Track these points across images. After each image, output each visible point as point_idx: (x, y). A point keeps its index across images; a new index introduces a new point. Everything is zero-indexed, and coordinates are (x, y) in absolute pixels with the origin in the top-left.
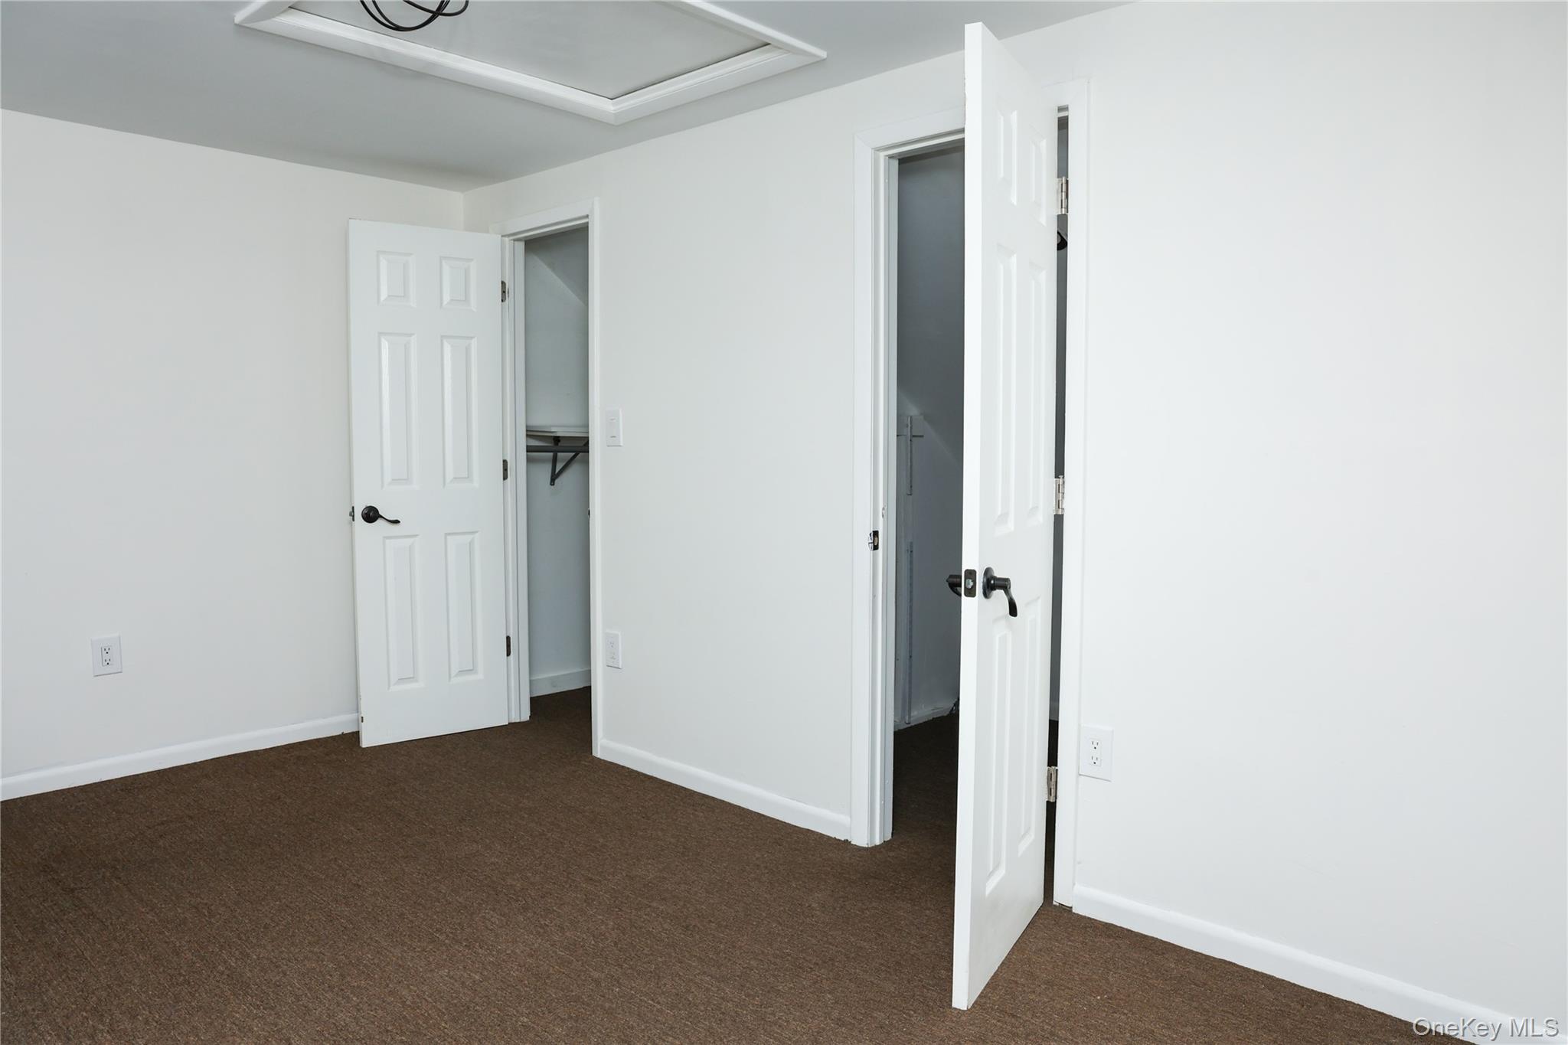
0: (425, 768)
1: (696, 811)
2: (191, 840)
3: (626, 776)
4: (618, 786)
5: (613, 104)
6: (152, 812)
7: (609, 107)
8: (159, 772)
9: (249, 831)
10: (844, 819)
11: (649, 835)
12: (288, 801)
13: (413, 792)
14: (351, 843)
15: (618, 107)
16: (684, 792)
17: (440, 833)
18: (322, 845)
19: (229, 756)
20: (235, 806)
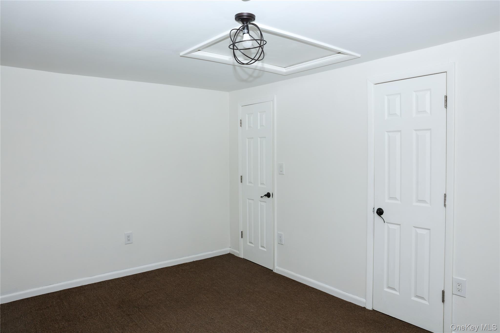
0: (222, 275)
1: (311, 294)
2: (158, 299)
3: (286, 280)
4: (284, 284)
5: (285, 69)
6: (144, 288)
7: (284, 70)
8: (143, 273)
9: (174, 297)
10: (364, 300)
11: (299, 303)
12: (183, 286)
13: (220, 284)
14: (206, 302)
15: (286, 70)
16: (306, 286)
17: (232, 300)
18: (197, 303)
19: (162, 268)
20: (168, 287)
